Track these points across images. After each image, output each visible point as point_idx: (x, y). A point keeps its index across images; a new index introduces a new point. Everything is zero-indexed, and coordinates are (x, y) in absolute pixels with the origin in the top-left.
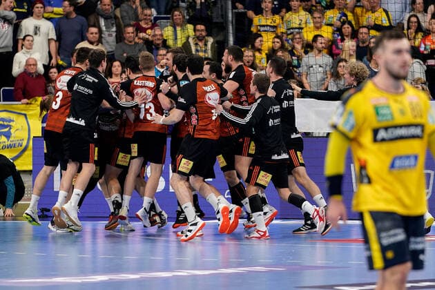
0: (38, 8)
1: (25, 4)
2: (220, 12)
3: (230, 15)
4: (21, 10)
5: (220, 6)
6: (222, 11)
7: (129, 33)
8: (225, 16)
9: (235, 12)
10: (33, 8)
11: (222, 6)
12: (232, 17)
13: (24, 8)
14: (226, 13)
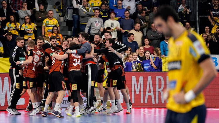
0: (112, 15)
1: (107, 14)
2: (193, 17)
3: (198, 18)
4: (105, 17)
5: (193, 14)
6: (194, 16)
7: (153, 26)
8: (195, 19)
9: (200, 17)
10: (110, 16)
11: (194, 14)
12: (199, 19)
13: (106, 16)
14: (196, 17)
